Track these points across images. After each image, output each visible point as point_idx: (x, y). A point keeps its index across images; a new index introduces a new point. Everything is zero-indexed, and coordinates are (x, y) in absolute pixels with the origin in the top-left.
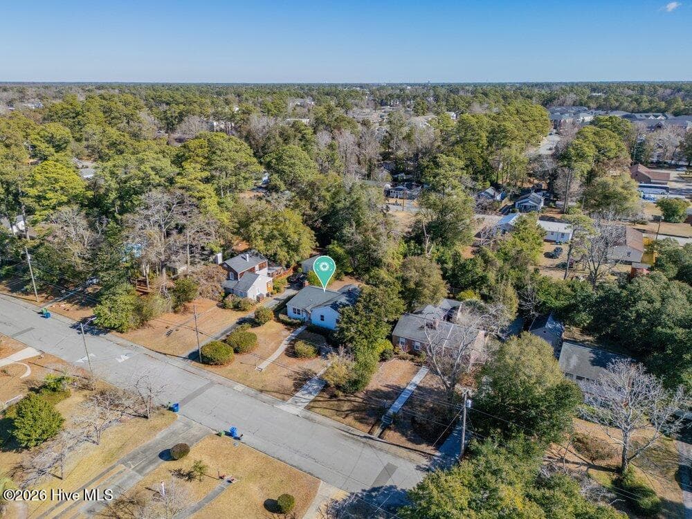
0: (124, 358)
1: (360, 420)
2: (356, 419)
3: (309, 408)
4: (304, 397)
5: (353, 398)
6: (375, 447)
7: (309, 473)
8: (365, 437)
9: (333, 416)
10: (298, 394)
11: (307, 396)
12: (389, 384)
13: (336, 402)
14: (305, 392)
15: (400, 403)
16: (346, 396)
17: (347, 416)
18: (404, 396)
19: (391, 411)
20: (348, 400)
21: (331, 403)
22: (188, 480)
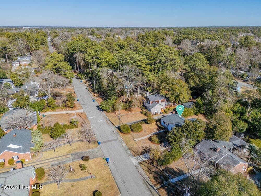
0: (101, 121)
1: (155, 178)
2: (154, 177)
3: (140, 163)
4: (142, 158)
5: (159, 167)
6: (151, 193)
7: (119, 189)
8: (151, 186)
9: (146, 171)
10: (141, 156)
11: (143, 159)
12: (179, 168)
13: (151, 166)
14: (144, 156)
15: (177, 179)
16: (157, 165)
17: (151, 173)
18: (182, 177)
19: (170, 181)
20: (157, 168)
21: (150, 165)
22: (81, 170)
